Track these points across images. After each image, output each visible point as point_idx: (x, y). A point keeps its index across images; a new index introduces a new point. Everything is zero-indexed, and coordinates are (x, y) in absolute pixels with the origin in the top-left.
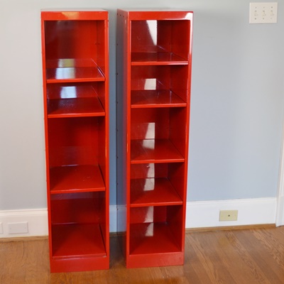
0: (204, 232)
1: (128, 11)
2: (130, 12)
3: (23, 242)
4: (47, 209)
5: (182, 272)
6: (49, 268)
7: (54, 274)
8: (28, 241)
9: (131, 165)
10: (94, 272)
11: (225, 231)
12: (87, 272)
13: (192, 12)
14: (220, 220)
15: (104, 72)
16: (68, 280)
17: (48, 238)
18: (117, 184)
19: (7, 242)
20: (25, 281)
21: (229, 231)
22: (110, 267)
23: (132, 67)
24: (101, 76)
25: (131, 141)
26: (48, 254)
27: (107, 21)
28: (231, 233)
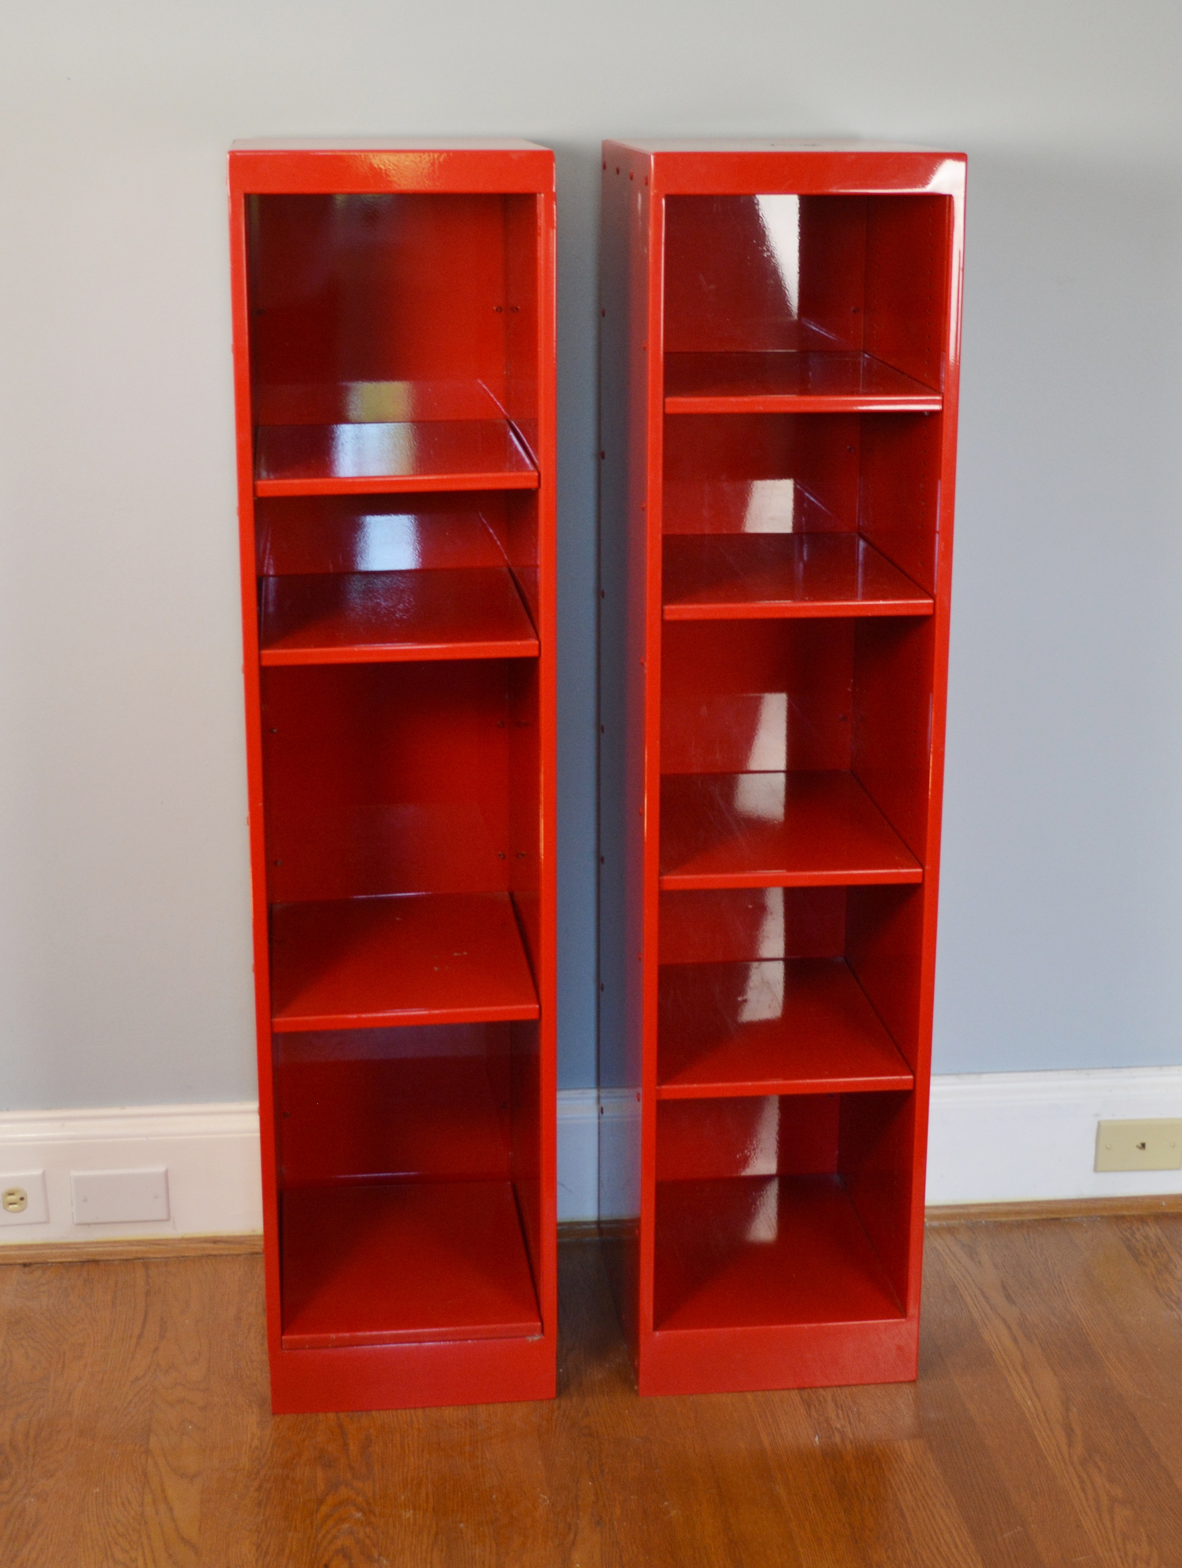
0: (1020, 1225)
1: (651, 148)
2: (661, 157)
3: (145, 1263)
4: (255, 1105)
5: (906, 1419)
6: (264, 1387)
7: (290, 1418)
8: (167, 1261)
9: (667, 898)
10: (482, 1410)
11: (1120, 1219)
12: (451, 1413)
13: (960, 157)
14: (1096, 1169)
15: (535, 444)
16: (353, 1448)
17: (260, 1246)
18: (600, 988)
19: (67, 1265)
20: (147, 1452)
21: (1142, 1219)
22: (562, 1388)
23: (669, 419)
24: (520, 465)
25: (665, 780)
26: (263, 1321)
27: (551, 197)
28: (1153, 1231)
